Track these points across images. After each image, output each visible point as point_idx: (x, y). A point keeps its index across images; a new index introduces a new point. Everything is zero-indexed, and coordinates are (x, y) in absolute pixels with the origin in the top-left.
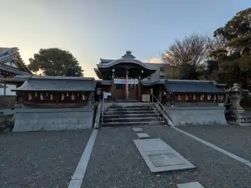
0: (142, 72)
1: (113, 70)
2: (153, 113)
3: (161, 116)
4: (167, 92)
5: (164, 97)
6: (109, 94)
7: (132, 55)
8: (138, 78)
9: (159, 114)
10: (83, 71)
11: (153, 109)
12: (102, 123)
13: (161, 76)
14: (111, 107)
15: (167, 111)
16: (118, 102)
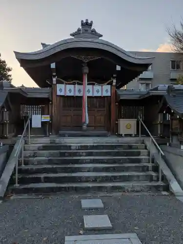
0: (118, 68)
1: (53, 66)
2: (139, 161)
3: (156, 169)
4: (172, 114)
5: (166, 126)
6: (47, 118)
7: (94, 31)
8: (111, 84)
9: (150, 165)
10: (9, 70)
11: (139, 154)
12: (17, 185)
13: (172, 80)
14: (45, 148)
15: (171, 158)
16: (63, 136)
